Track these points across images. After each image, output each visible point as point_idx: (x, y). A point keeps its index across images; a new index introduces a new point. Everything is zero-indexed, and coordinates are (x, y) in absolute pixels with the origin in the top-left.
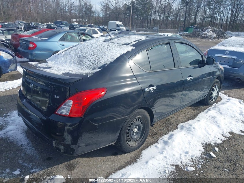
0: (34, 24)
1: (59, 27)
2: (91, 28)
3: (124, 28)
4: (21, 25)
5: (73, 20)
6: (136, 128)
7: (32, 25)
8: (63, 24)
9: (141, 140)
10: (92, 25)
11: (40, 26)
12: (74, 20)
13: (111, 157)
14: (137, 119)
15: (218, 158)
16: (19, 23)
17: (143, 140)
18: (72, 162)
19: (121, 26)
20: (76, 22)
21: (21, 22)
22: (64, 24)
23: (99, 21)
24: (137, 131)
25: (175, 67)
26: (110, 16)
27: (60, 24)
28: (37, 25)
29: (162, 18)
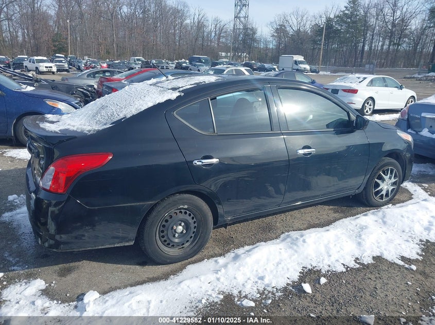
0: (154, 62)
1: (195, 66)
2: (234, 68)
3: (308, 67)
4: (136, 64)
5: (221, 54)
6: (180, 225)
7: (151, 64)
8: (202, 62)
9: (191, 246)
10: (254, 62)
11: (162, 65)
12: (224, 54)
13: (133, 267)
14: (182, 210)
15: (313, 294)
16: (135, 61)
17: (196, 247)
18: (72, 264)
19: (301, 62)
20: (226, 57)
21: (138, 60)
22: (204, 61)
23: (266, 55)
24: (183, 231)
25: (272, 130)
26: (286, 46)
27: (197, 62)
28: (159, 63)
29: (385, 47)
